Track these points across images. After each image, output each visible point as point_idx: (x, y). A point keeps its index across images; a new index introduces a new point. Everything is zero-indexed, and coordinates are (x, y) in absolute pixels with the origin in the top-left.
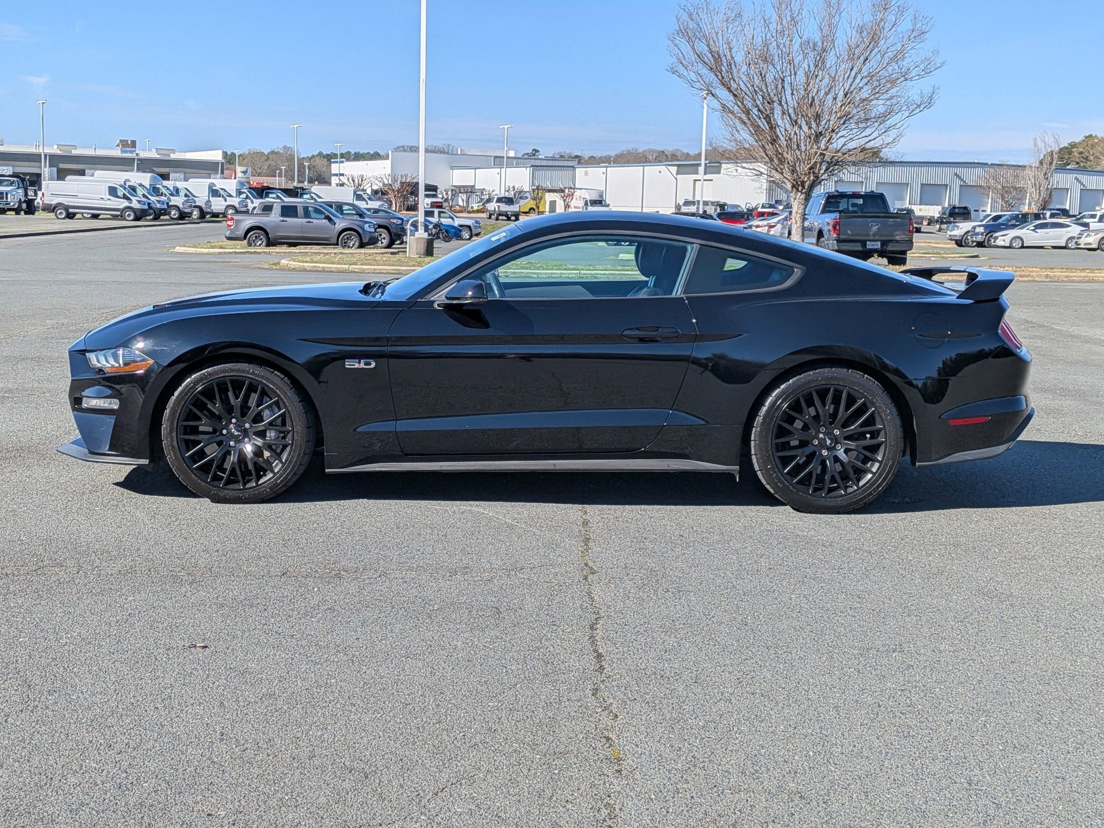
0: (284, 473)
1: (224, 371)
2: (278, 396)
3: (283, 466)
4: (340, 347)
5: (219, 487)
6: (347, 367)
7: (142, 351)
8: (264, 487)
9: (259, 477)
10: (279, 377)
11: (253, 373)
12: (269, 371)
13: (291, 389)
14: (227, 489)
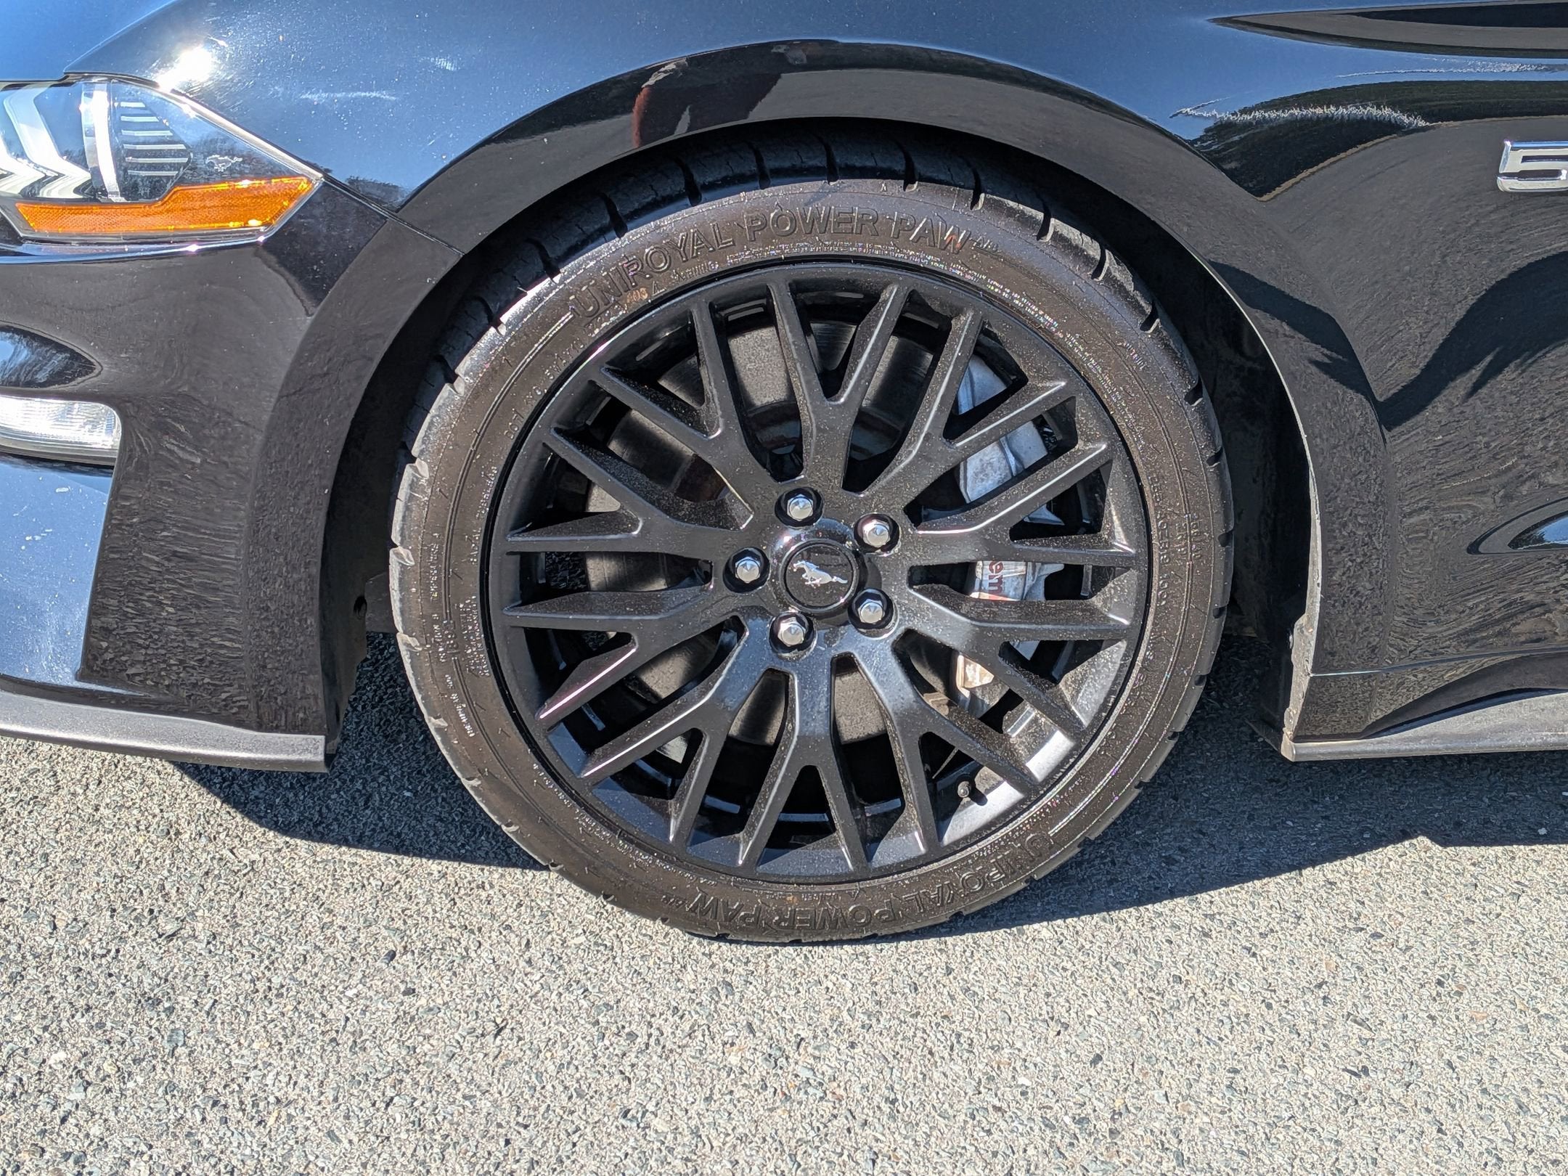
0: (1087, 787)
1: (760, 228)
2: (1072, 368)
3: (1077, 752)
4: (1479, 61)
5: (731, 871)
6: (1506, 184)
7: (204, 97)
8: (979, 859)
9: (944, 806)
10: (1077, 252)
11: (930, 238)
12: (1026, 221)
13: (1147, 325)
14: (767, 879)
